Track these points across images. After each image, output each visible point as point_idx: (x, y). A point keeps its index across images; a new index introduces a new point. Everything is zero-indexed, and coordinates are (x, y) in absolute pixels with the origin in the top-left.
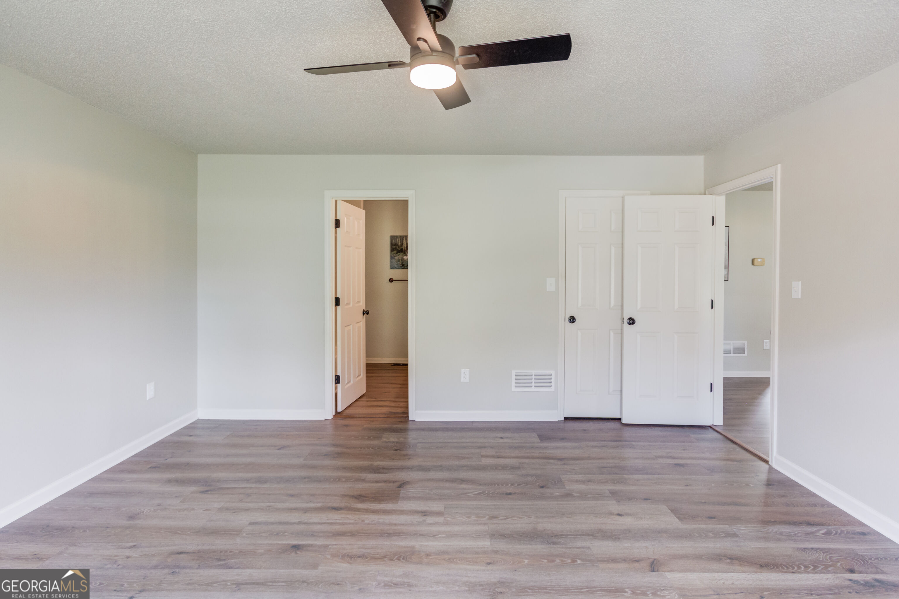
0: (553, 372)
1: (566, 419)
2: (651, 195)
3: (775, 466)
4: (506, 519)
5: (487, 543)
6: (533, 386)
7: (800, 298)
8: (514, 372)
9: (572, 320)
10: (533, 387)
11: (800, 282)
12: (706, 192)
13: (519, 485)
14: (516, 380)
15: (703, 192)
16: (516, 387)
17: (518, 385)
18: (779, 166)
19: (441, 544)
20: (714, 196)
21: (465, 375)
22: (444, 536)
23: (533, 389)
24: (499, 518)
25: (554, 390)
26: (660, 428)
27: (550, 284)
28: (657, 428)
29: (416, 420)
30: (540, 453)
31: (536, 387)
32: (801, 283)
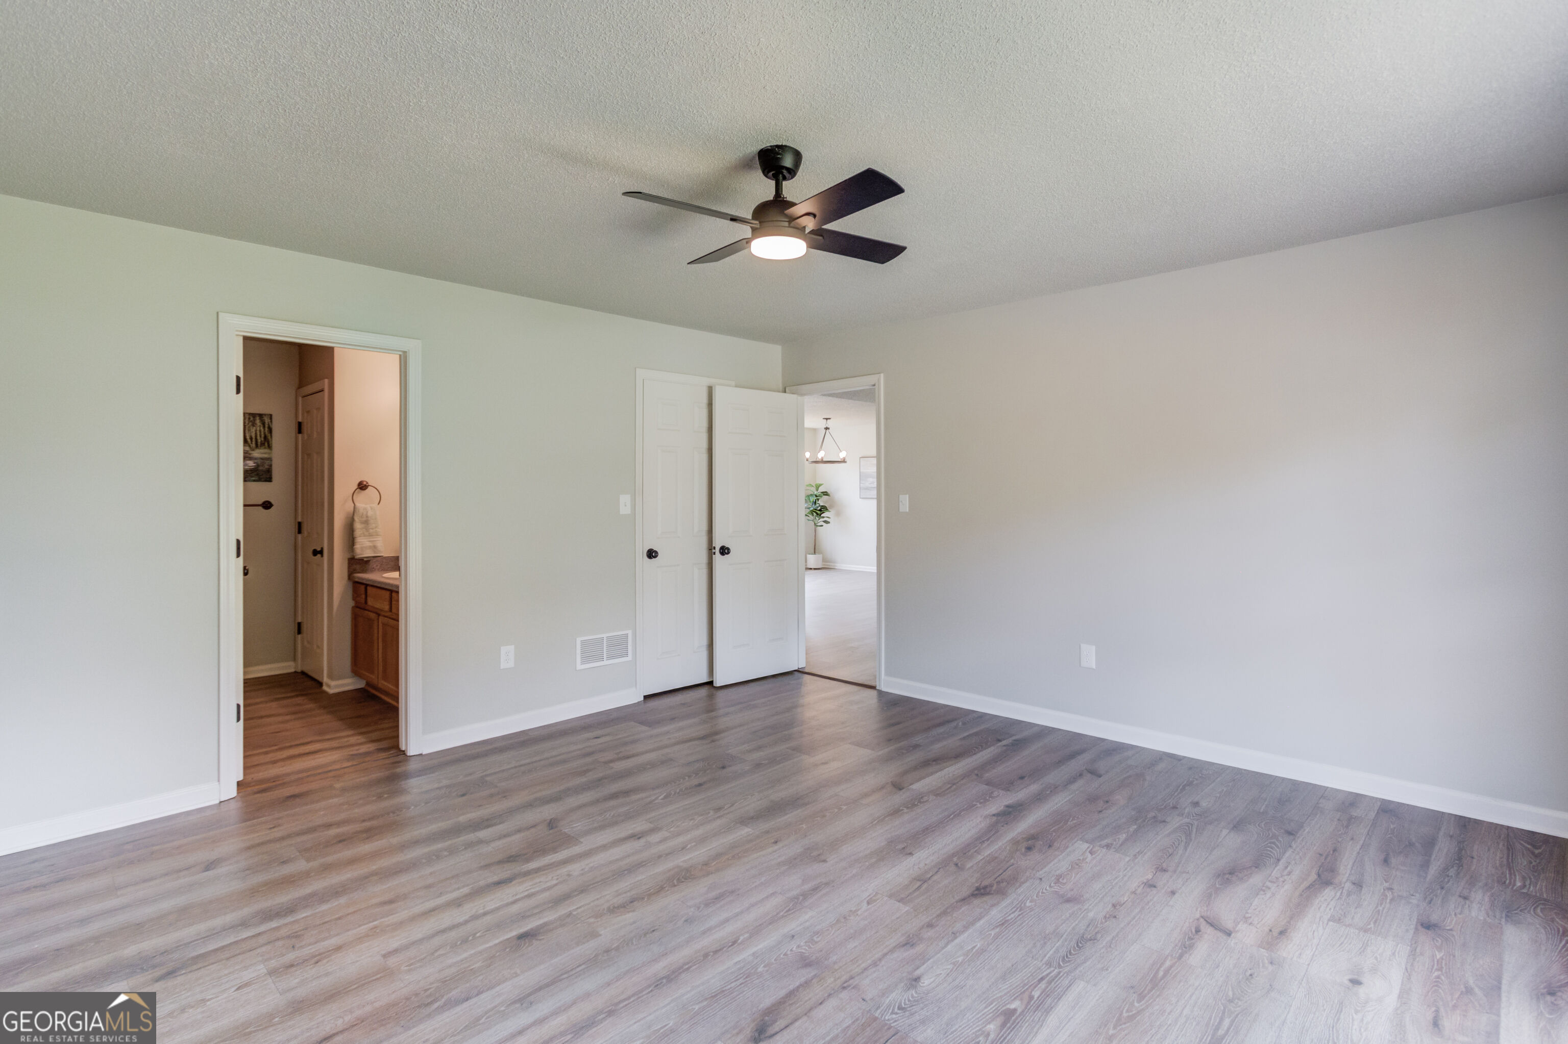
0: (630, 632)
1: (646, 697)
2: (736, 386)
3: (884, 689)
4: (731, 806)
5: (745, 831)
6: (605, 657)
7: (908, 511)
8: (579, 640)
9: (652, 554)
10: (605, 659)
11: (907, 496)
12: (787, 390)
13: (697, 774)
14: (583, 652)
15: (781, 387)
16: (582, 663)
17: (586, 659)
18: (882, 375)
19: (702, 851)
20: (795, 396)
21: (507, 656)
22: (693, 844)
23: (606, 662)
24: (724, 808)
25: (631, 659)
26: (757, 683)
27: (625, 504)
28: (752, 684)
29: (424, 753)
30: (670, 738)
31: (609, 658)
32: (909, 498)
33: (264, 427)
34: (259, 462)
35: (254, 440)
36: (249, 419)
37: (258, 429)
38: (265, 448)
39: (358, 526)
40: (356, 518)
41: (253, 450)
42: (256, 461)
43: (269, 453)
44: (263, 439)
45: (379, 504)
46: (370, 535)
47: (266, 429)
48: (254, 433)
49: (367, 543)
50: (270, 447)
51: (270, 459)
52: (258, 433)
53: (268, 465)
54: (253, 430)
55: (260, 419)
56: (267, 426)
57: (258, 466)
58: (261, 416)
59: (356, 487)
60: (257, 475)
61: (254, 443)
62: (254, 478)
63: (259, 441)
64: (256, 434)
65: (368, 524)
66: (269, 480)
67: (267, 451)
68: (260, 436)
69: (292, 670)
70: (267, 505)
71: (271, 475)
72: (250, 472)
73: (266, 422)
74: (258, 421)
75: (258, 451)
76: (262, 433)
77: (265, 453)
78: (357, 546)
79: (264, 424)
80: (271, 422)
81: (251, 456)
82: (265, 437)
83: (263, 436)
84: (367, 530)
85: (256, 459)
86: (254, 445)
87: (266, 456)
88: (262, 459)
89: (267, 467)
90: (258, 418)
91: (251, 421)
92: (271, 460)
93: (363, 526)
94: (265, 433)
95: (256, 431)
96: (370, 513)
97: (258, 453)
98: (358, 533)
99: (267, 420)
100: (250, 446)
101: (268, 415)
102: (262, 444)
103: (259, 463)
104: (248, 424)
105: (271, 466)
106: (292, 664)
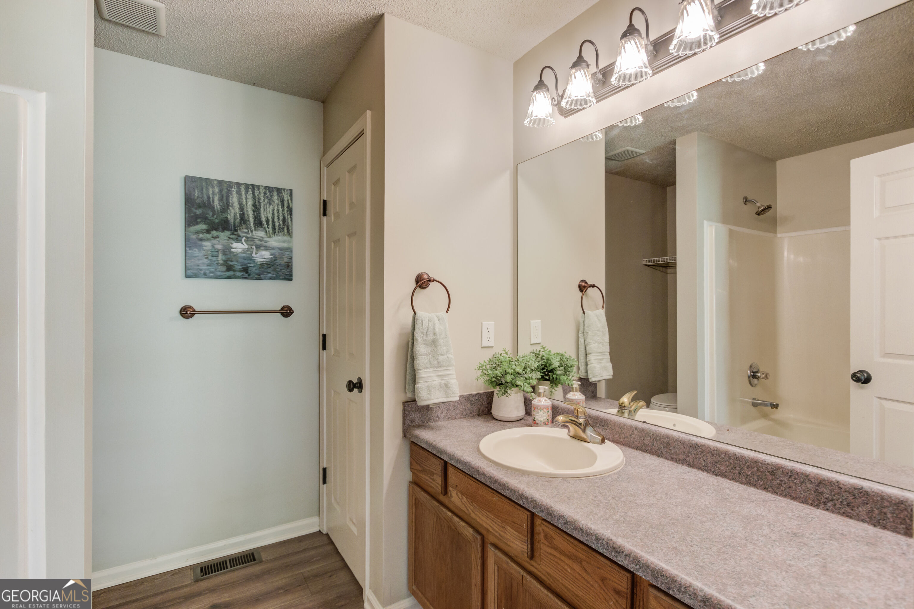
33: (283, 206)
34: (276, 252)
35: (270, 223)
36: (265, 194)
37: (276, 208)
38: (284, 235)
39: (421, 349)
40: (418, 335)
41: (270, 237)
42: (273, 251)
43: (289, 242)
44: (281, 223)
45: (447, 311)
46: (439, 366)
47: (286, 209)
48: (271, 212)
49: (436, 378)
50: (289, 233)
51: (290, 250)
52: (276, 212)
53: (287, 257)
54: (270, 209)
55: (278, 195)
56: (286, 205)
57: (275, 258)
58: (279, 190)
59: (414, 285)
60: (275, 270)
61: (270, 227)
62: (270, 275)
63: (277, 224)
64: (273, 214)
65: (436, 346)
66: (289, 277)
67: (286, 238)
68: (279, 218)
69: (315, 529)
70: (286, 312)
71: (291, 271)
72: (265, 266)
73: (286, 199)
74: (275, 198)
75: (275, 238)
76: (281, 215)
77: (284, 242)
78: (421, 385)
79: (282, 202)
80: (291, 199)
81: (268, 244)
82: (284, 220)
83: (281, 218)
84: (435, 356)
85: (273, 249)
86: (270, 230)
87: (285, 245)
88: (281, 249)
89: (286, 260)
90: (275, 193)
91: (267, 197)
92: (292, 252)
93: (429, 349)
94: (283, 214)
95: (273, 211)
96: (438, 328)
97: (275, 241)
98: (421, 361)
99: (286, 197)
100: (266, 232)
101: (287, 190)
102: (281, 229)
103: (277, 254)
104: (264, 200)
105: (291, 259)
106: (316, 519)
